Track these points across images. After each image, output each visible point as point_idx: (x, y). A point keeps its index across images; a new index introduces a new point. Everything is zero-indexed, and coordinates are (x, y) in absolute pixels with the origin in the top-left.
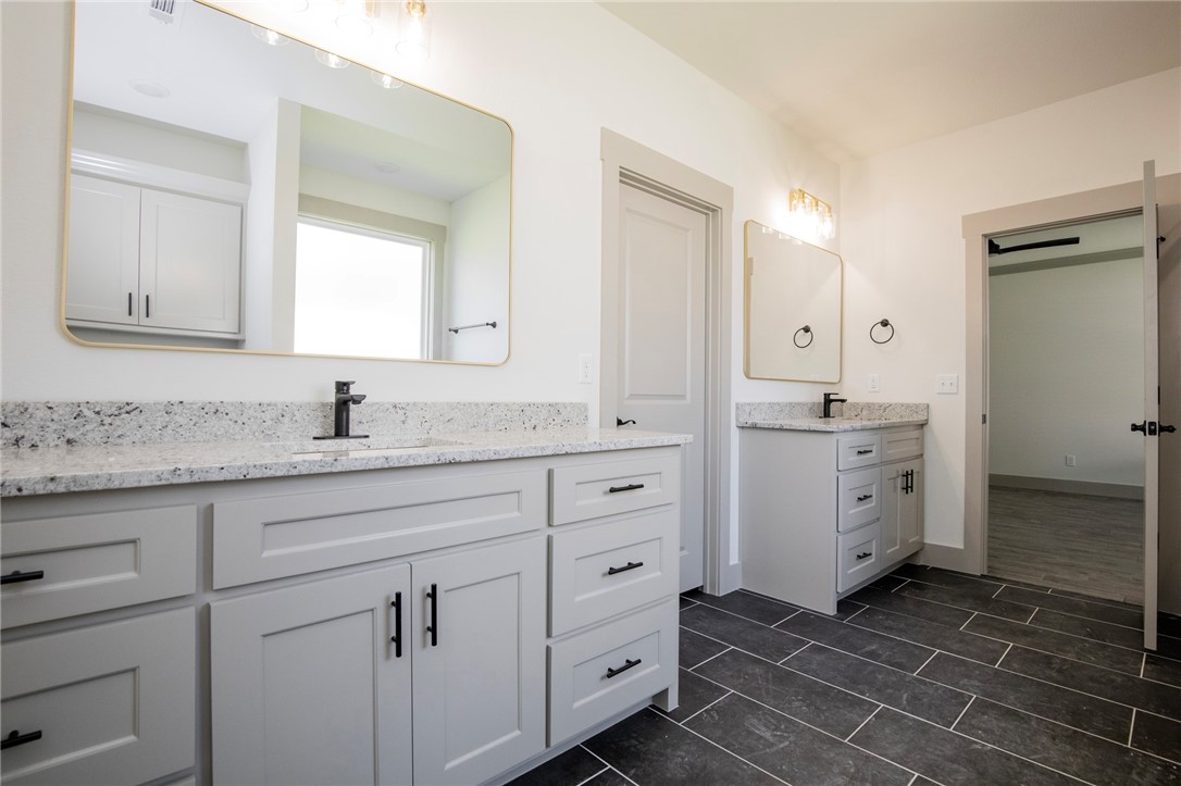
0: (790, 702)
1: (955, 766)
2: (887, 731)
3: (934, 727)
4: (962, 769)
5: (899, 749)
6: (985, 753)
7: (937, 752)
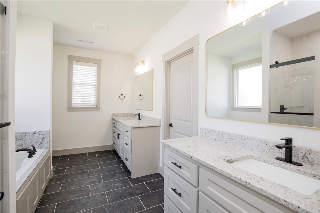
0: (122, 191)
1: (85, 201)
2: (102, 199)
3: (95, 207)
4: (84, 202)
5: (97, 197)
6: (81, 209)
7: (90, 202)
